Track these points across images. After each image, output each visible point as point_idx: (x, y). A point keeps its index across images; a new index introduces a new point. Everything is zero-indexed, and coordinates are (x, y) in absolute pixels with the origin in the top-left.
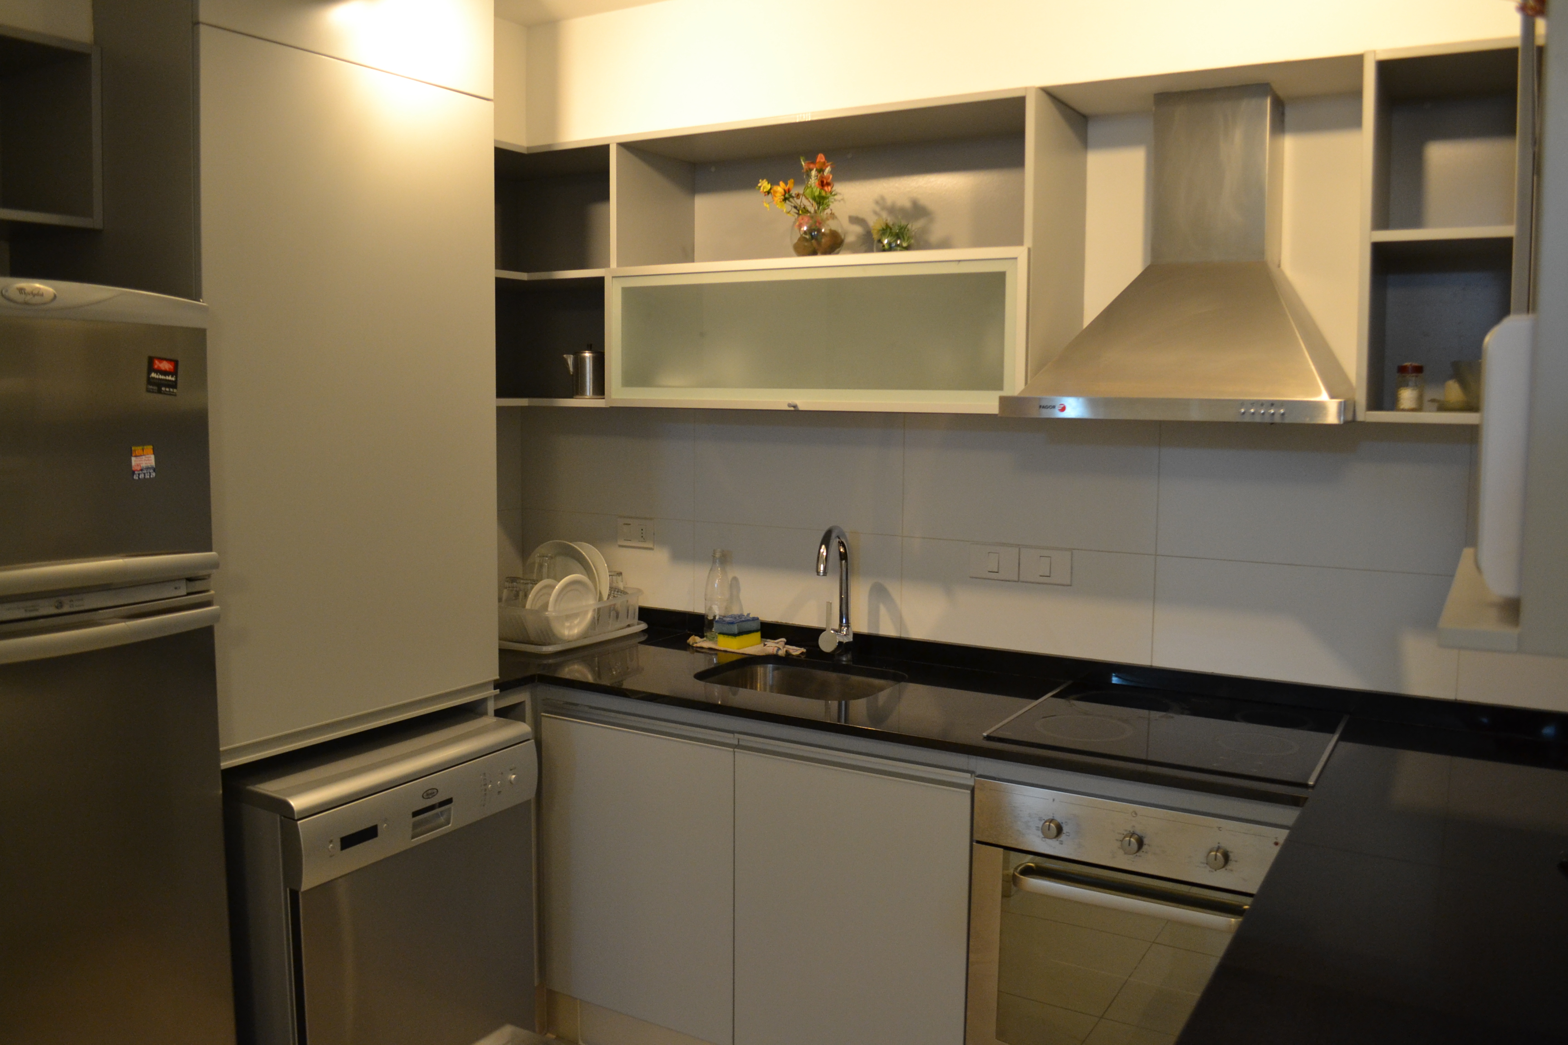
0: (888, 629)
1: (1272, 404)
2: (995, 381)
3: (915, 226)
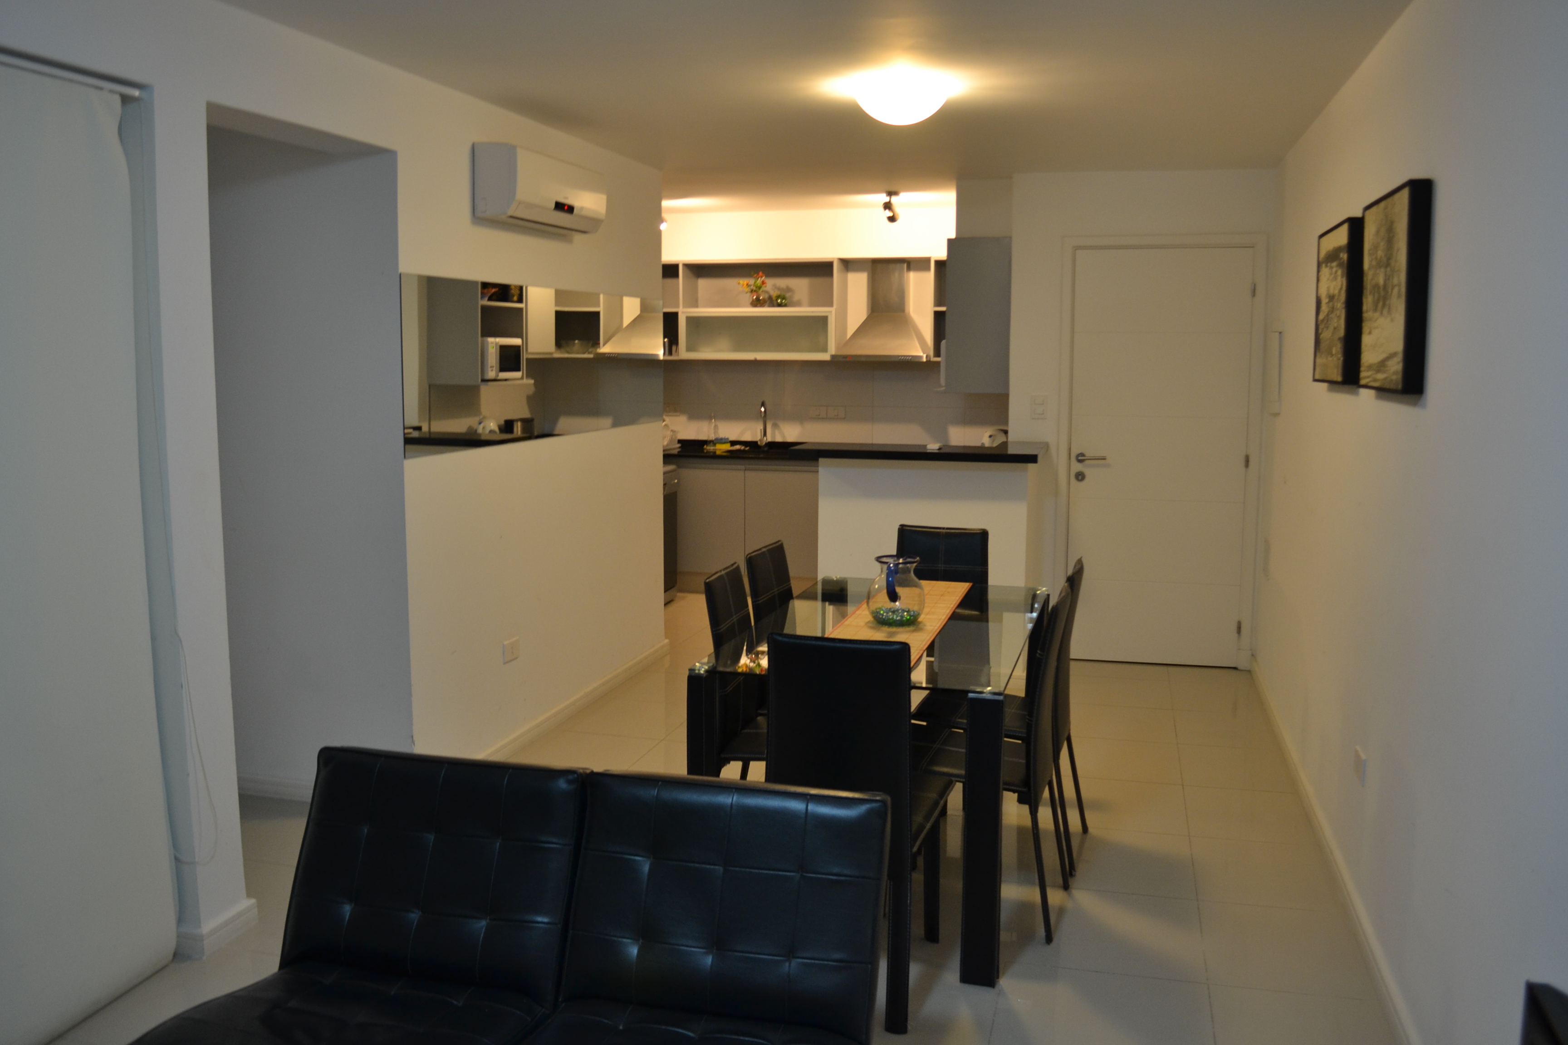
0: (779, 439)
1: (908, 356)
2: (825, 349)
3: (788, 295)
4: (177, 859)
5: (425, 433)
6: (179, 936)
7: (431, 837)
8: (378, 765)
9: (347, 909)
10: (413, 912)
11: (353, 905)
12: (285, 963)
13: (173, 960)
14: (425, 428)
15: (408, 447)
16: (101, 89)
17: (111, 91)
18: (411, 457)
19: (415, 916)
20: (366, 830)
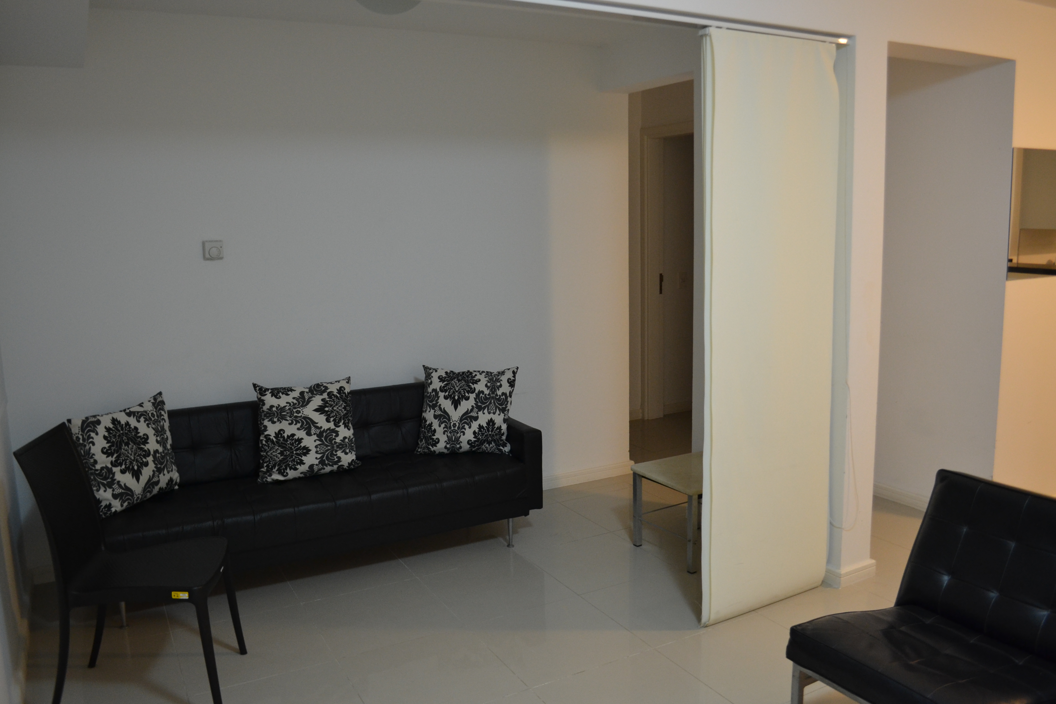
4: (831, 524)
5: (1015, 263)
6: (827, 571)
7: (1012, 545)
8: (979, 487)
9: (946, 579)
10: (993, 592)
11: (950, 577)
12: (900, 602)
13: (821, 585)
14: (1015, 261)
15: (1010, 274)
16: (825, 42)
17: (831, 43)
18: (1011, 280)
19: (994, 595)
20: (965, 530)
